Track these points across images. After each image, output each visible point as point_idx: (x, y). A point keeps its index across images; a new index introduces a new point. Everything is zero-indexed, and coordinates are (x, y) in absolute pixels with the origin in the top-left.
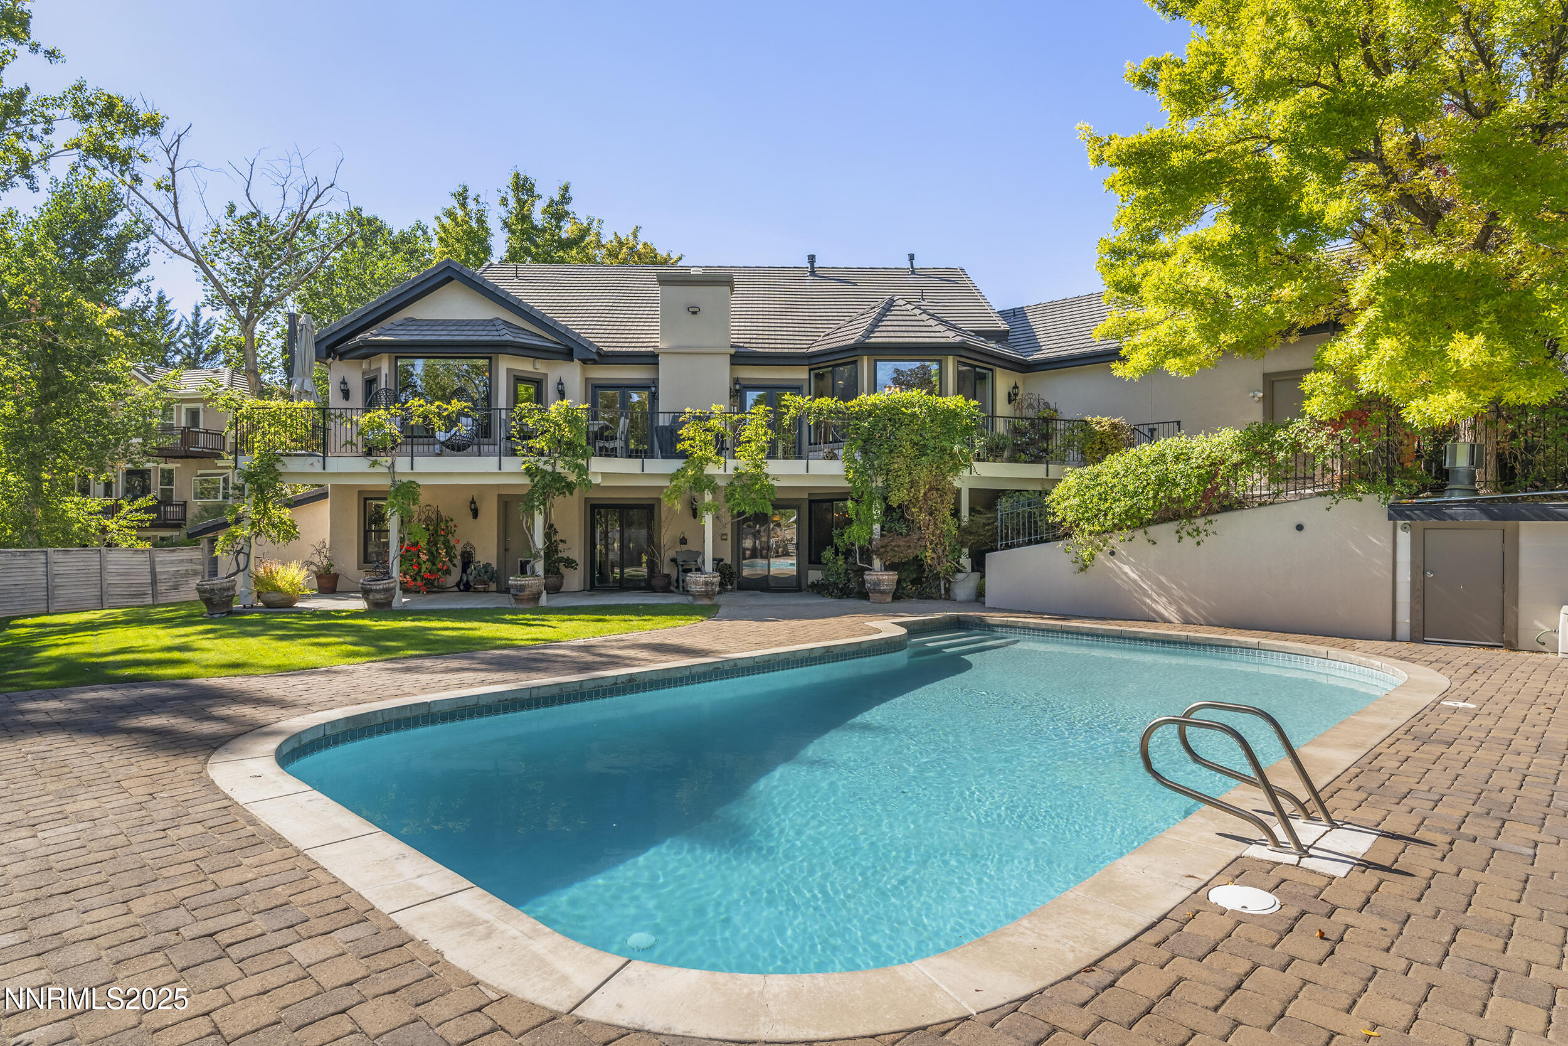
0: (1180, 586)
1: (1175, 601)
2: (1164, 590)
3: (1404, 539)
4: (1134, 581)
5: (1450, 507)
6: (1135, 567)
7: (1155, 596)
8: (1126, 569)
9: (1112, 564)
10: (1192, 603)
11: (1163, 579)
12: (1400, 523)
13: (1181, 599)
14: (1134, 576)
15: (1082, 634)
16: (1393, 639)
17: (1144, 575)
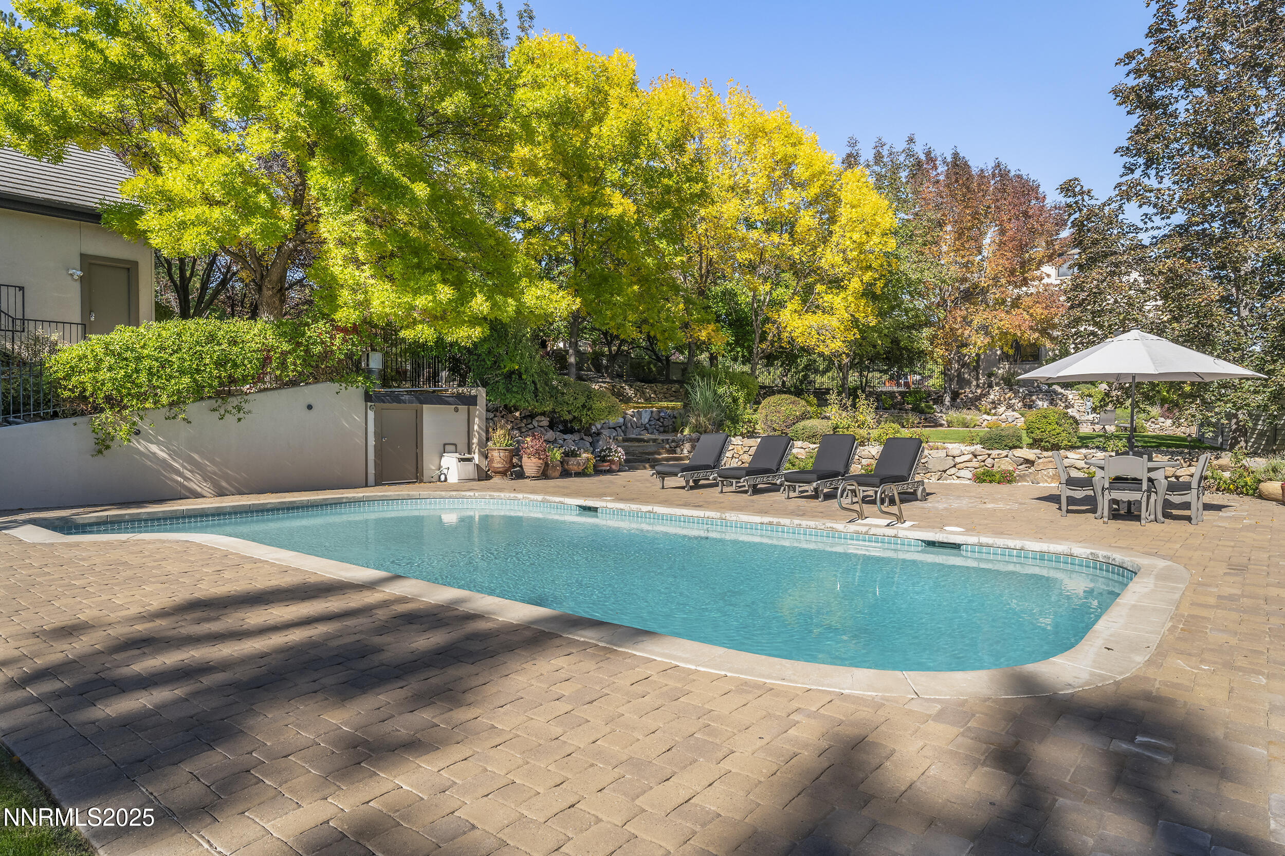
0: (213, 462)
1: (211, 479)
2: (197, 467)
3: (371, 415)
4: (164, 461)
5: (402, 395)
6: (167, 446)
7: (188, 474)
8: (154, 448)
9: (140, 445)
10: (227, 478)
11: (196, 456)
12: (369, 404)
13: (215, 474)
14: (163, 455)
15: (207, 516)
16: (366, 486)
17: (173, 454)
